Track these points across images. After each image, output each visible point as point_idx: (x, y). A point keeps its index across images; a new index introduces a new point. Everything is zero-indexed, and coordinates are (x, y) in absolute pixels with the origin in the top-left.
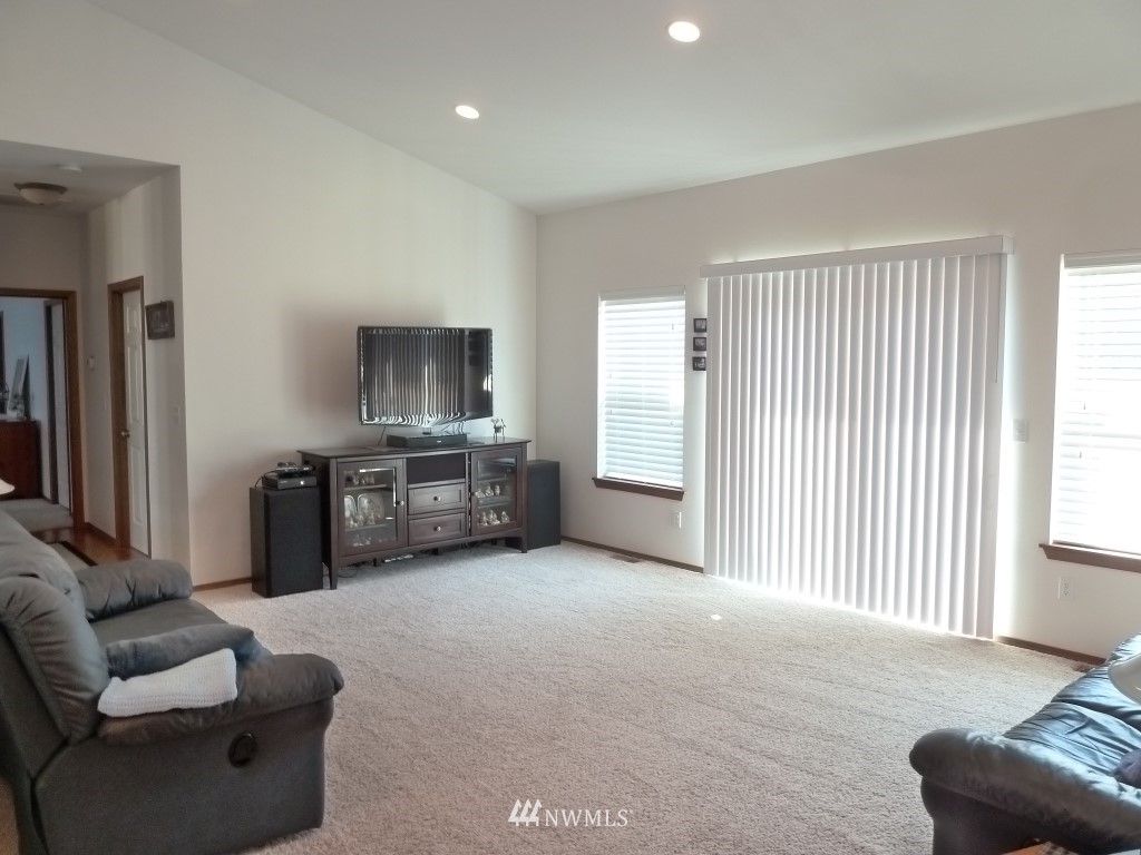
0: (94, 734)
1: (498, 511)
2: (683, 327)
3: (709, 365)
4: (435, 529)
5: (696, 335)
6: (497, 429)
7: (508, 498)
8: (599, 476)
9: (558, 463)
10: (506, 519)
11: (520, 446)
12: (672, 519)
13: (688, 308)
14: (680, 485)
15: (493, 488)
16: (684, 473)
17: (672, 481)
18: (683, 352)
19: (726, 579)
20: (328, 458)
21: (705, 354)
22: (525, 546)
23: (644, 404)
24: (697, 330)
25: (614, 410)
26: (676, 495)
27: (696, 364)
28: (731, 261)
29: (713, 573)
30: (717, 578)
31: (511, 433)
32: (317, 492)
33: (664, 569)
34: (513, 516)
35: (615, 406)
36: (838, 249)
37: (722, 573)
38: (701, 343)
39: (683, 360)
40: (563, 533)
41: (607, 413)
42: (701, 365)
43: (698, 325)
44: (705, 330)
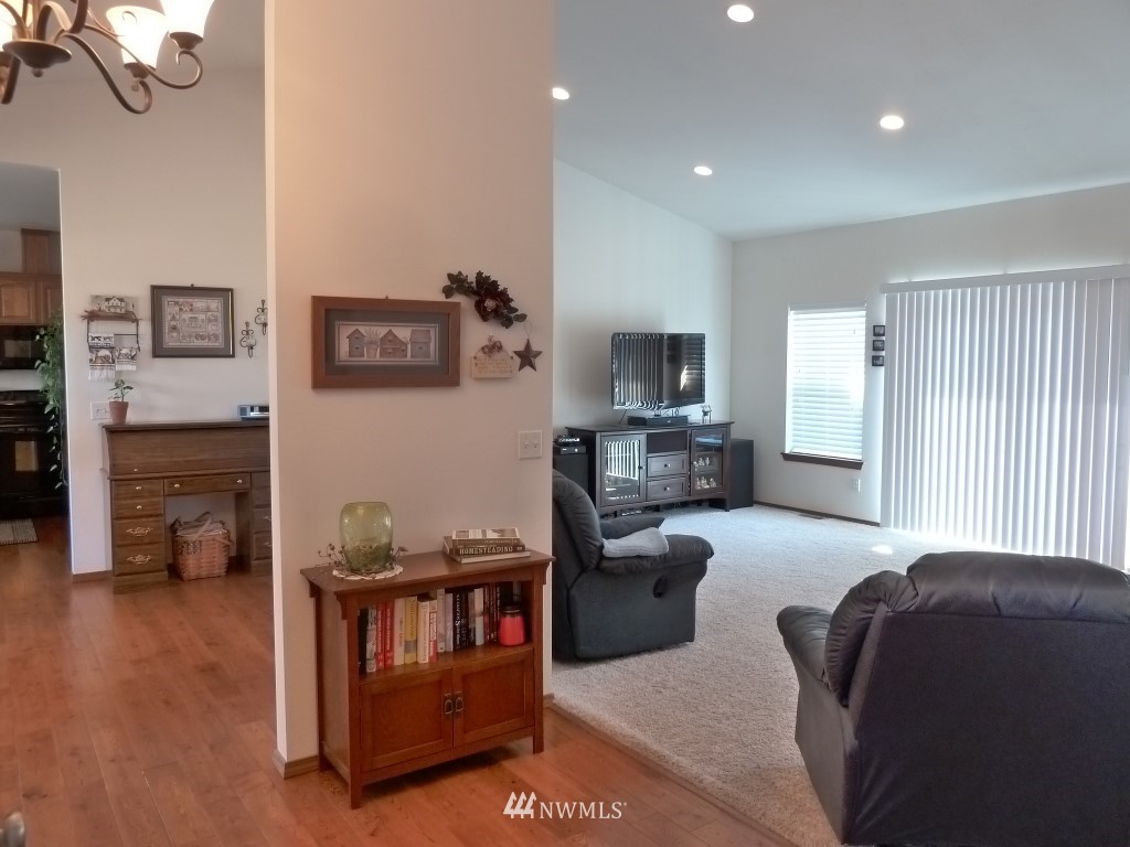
0: (598, 567)
1: (707, 477)
2: (864, 332)
3: (887, 362)
4: (665, 489)
5: (875, 338)
6: (705, 414)
7: (715, 467)
8: (787, 452)
9: (752, 441)
10: (714, 485)
11: (724, 427)
12: (852, 485)
13: (868, 316)
14: (859, 457)
15: (704, 460)
16: (862, 448)
17: (852, 454)
18: (863, 351)
19: (900, 531)
20: (594, 433)
21: (883, 353)
22: (728, 506)
23: (826, 393)
24: (875, 335)
25: (800, 398)
26: (857, 465)
27: (876, 361)
28: (907, 281)
29: (888, 525)
30: (892, 529)
31: (716, 417)
32: (586, 457)
33: (846, 523)
34: (720, 481)
35: (801, 395)
36: (998, 272)
37: (896, 526)
38: (879, 344)
39: (863, 358)
40: (756, 499)
41: (794, 401)
42: (880, 362)
43: (877, 330)
44: (883, 335)
